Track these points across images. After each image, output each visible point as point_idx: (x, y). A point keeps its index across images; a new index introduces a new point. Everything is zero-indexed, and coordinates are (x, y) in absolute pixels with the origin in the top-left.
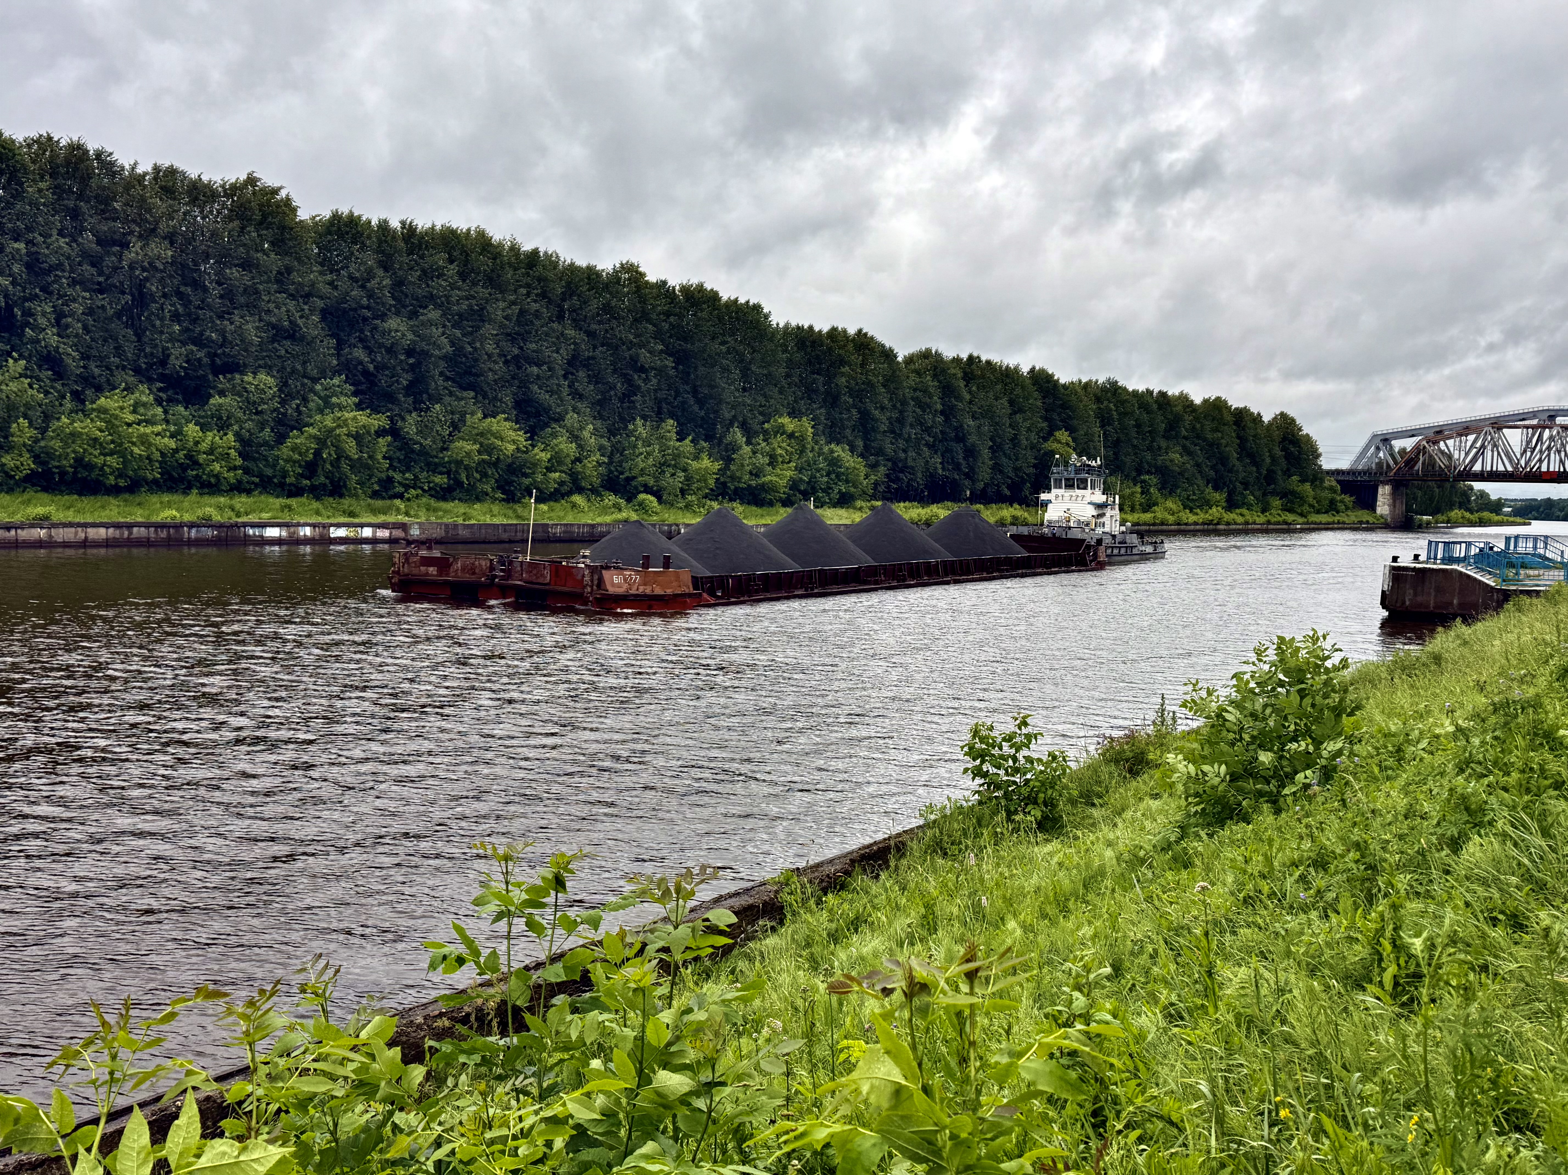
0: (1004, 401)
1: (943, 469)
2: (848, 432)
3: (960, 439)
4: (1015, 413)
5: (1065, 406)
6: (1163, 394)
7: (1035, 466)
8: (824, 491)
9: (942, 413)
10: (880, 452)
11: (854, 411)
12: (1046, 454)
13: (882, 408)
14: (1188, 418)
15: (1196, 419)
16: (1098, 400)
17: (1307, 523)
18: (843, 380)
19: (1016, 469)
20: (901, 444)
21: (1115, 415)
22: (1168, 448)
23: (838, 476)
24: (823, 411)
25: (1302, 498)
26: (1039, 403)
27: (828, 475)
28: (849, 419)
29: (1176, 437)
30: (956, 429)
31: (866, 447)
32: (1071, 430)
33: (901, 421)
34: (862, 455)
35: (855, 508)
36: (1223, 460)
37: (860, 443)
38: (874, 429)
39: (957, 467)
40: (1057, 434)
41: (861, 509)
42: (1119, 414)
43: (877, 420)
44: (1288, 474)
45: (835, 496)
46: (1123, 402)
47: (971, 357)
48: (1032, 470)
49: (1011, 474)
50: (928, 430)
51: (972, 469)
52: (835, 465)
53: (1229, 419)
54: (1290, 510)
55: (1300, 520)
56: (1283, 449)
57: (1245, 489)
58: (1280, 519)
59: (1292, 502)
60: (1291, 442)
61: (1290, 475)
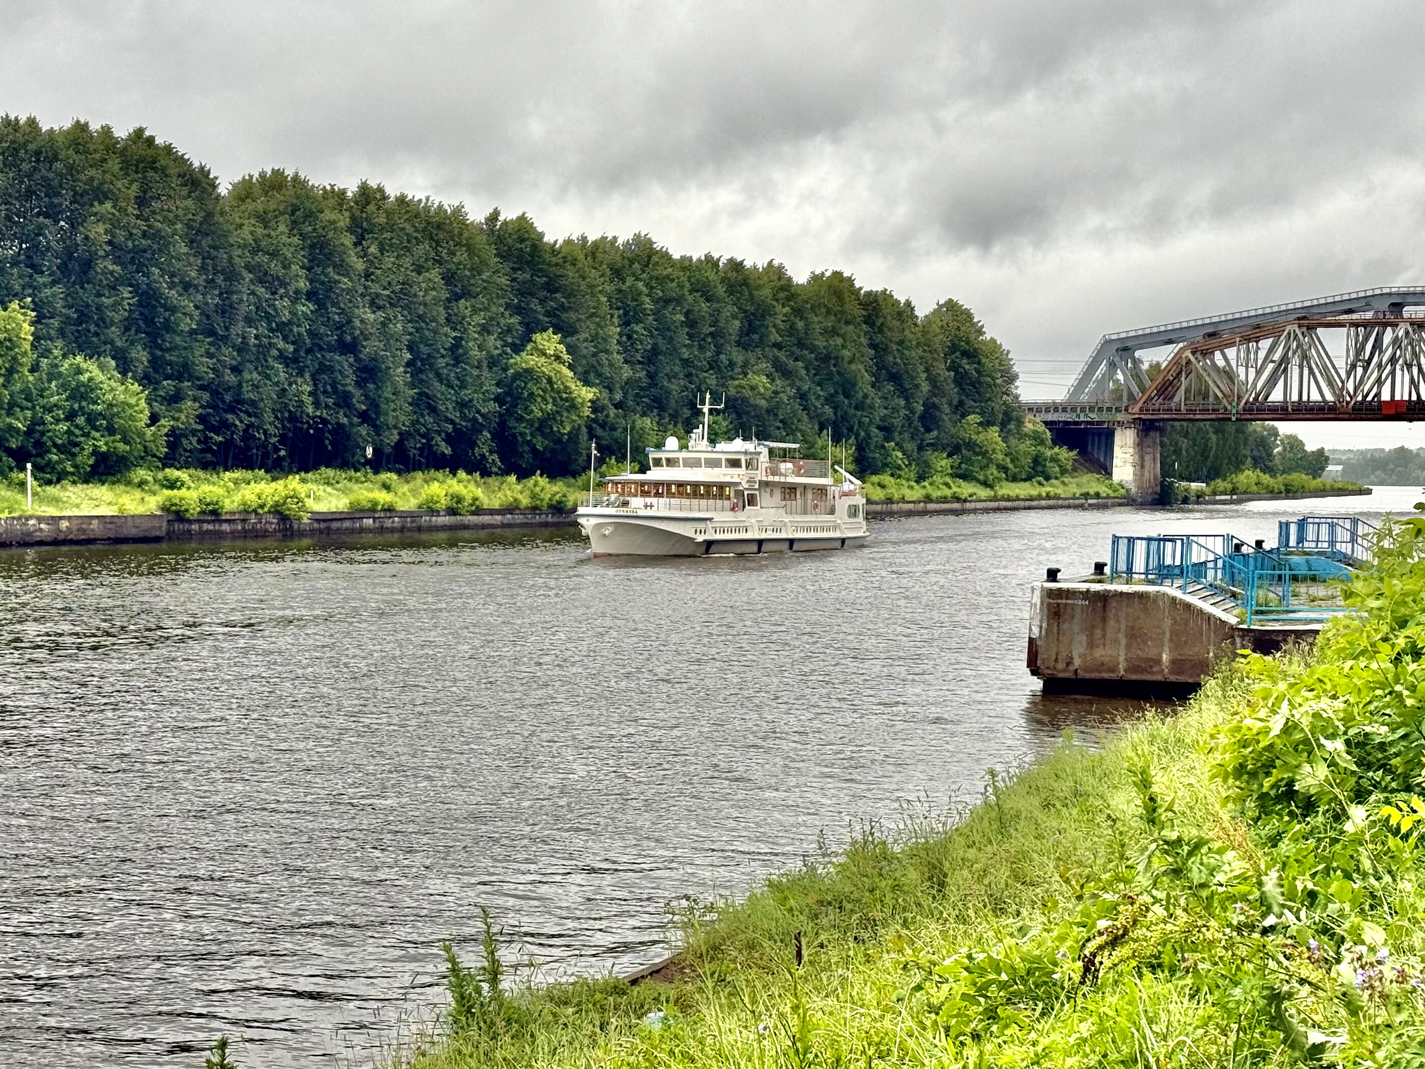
0: (435, 274)
1: (317, 404)
2: (114, 332)
3: (349, 348)
4: (457, 297)
5: (552, 287)
6: (736, 266)
7: (498, 399)
8: (61, 449)
9: (311, 295)
10: (184, 372)
11: (126, 292)
12: (517, 376)
13: (187, 286)
14: (781, 311)
15: (798, 312)
16: (617, 273)
17: (995, 499)
18: (101, 228)
19: (463, 405)
20: (228, 355)
21: (648, 305)
22: (746, 364)
23: (91, 419)
24: (59, 289)
25: (984, 454)
26: (504, 281)
27: (70, 416)
28: (114, 307)
29: (761, 343)
30: (339, 327)
31: (154, 362)
32: (565, 330)
33: (226, 310)
34: (145, 380)
35: (129, 483)
36: (847, 387)
37: (140, 355)
38: (168, 327)
39: (344, 401)
40: (537, 337)
41: (141, 484)
42: (655, 301)
43: (173, 310)
44: (960, 410)
45: (86, 459)
46: (663, 280)
47: (364, 189)
48: (493, 406)
49: (455, 415)
50: (282, 329)
51: (374, 405)
52: (84, 397)
53: (859, 313)
54: (965, 477)
55: (983, 493)
56: (954, 368)
57: (888, 439)
58: (948, 492)
59: (968, 461)
60: (965, 354)
61: (963, 416)
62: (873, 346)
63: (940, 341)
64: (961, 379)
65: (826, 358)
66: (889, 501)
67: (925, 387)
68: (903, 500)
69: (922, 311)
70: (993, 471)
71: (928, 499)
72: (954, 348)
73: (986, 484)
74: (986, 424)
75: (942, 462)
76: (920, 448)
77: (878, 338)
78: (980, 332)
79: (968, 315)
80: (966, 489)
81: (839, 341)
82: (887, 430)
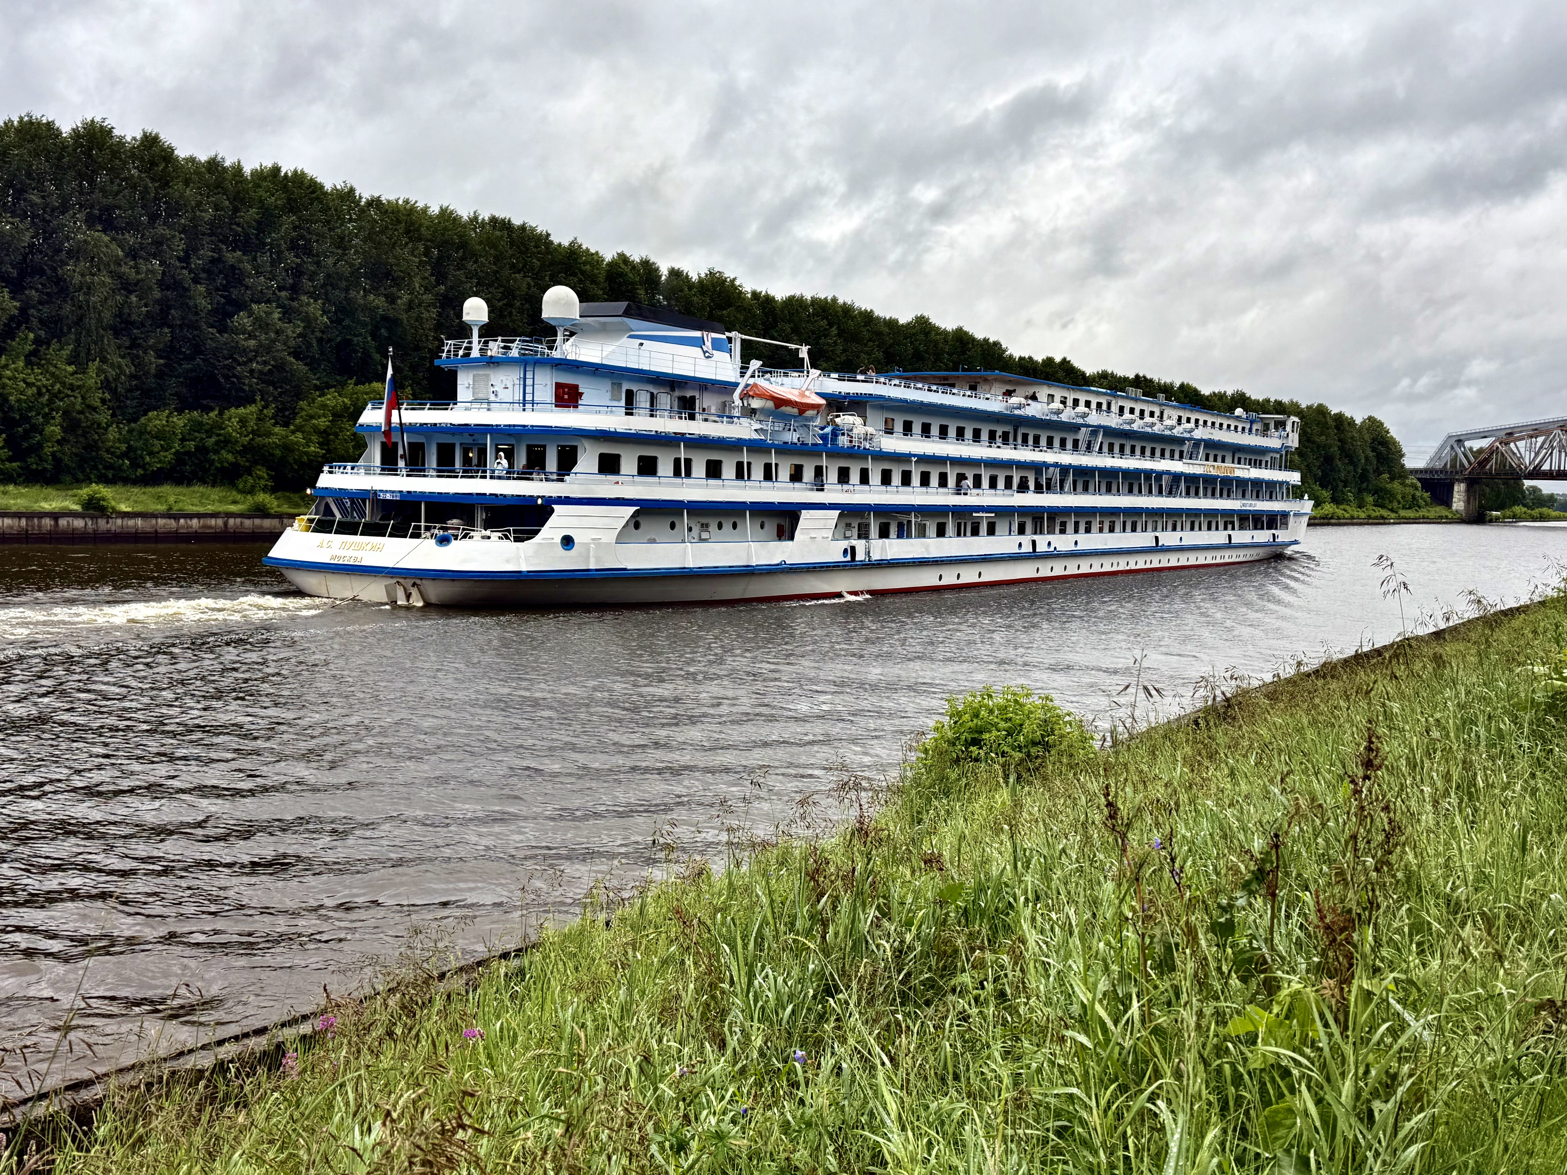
17: (1397, 517)
25: (1391, 495)
36: (1329, 460)
44: (1379, 472)
53: (1331, 423)
54: (1383, 506)
55: (1393, 515)
56: (1374, 450)
57: (1345, 486)
58: (1378, 514)
59: (1383, 498)
60: (1380, 443)
61: (1380, 474)
62: (1340, 440)
63: (1367, 437)
64: (1379, 456)
65: (1318, 447)
66: (1352, 518)
67: (1363, 461)
68: (1358, 518)
69: (1358, 421)
70: (1395, 505)
71: (1369, 517)
72: (1374, 440)
73: (1392, 510)
74: (1392, 479)
75: (1370, 499)
76: (1360, 491)
77: (1342, 436)
78: (1388, 432)
79: (1382, 424)
80: (1384, 513)
81: (1324, 437)
82: (1346, 483)
